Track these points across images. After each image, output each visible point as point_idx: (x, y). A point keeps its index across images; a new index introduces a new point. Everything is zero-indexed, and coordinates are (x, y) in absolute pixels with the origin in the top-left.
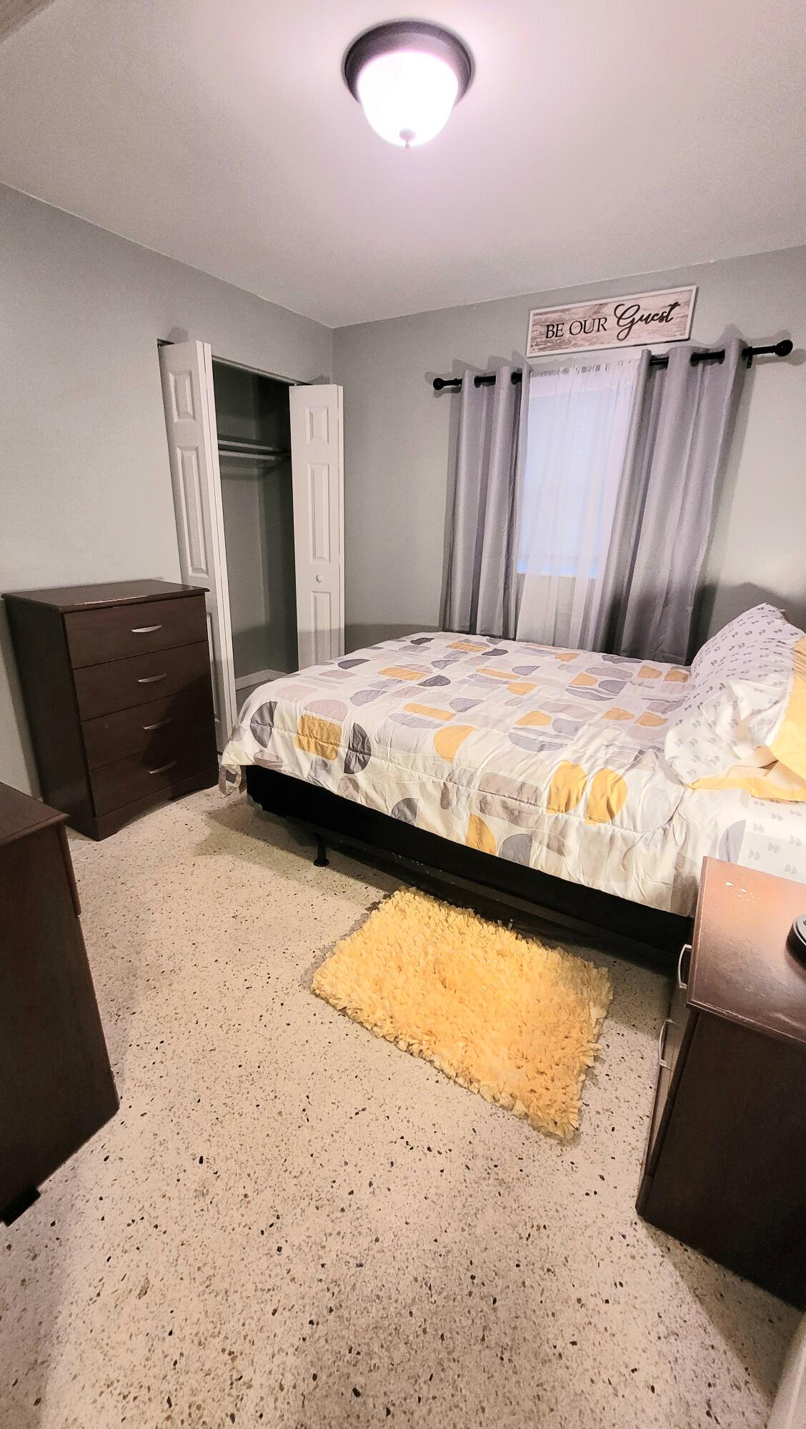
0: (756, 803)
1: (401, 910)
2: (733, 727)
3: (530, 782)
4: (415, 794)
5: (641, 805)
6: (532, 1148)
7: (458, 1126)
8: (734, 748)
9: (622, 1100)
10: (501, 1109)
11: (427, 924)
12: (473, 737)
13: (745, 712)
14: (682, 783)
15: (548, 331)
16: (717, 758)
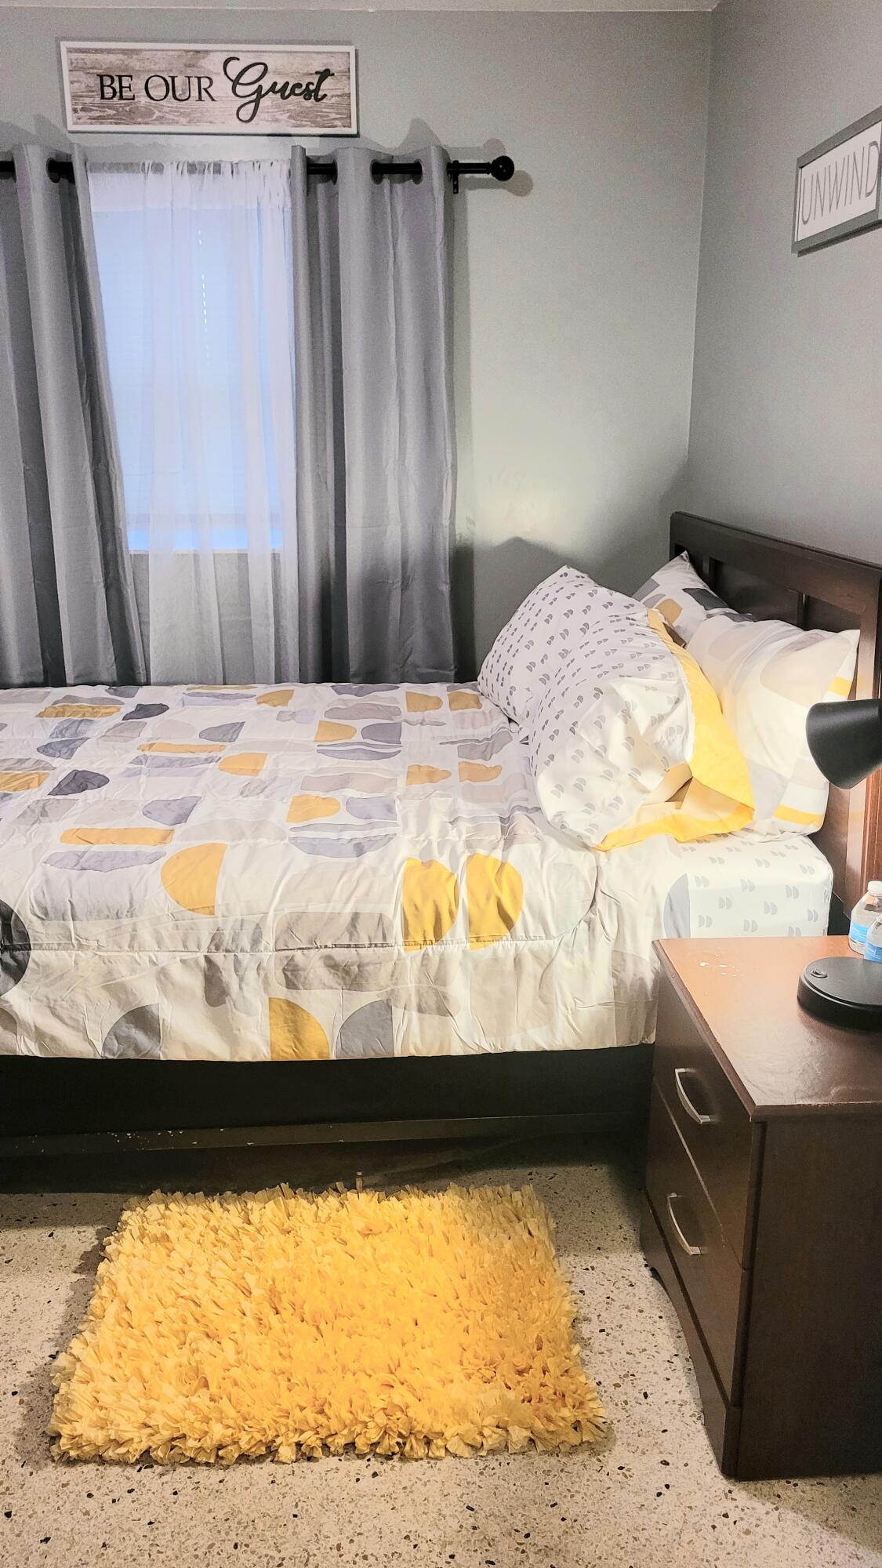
0: (685, 849)
1: (155, 1239)
2: (629, 749)
3: (366, 909)
4: (149, 995)
5: (547, 896)
6: (560, 1482)
7: (444, 1517)
8: (639, 778)
9: (636, 1352)
10: (490, 1457)
11: (219, 1242)
12: (234, 858)
13: (642, 721)
14: (586, 847)
15: (102, 86)
16: (618, 799)
